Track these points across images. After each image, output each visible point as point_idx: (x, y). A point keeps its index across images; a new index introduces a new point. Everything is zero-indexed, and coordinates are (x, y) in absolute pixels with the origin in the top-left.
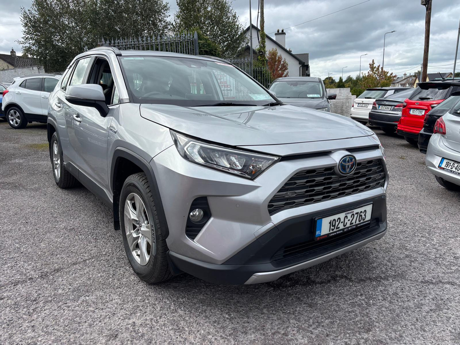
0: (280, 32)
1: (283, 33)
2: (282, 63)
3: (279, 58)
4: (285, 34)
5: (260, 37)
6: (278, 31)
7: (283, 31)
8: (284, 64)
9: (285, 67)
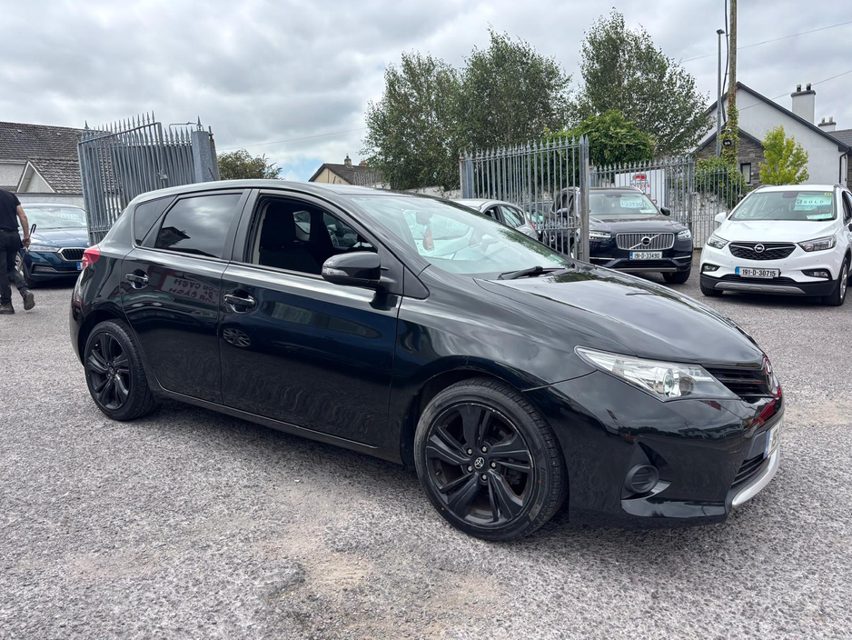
0: (804, 89)
1: (809, 91)
2: (794, 152)
3: (787, 143)
4: (814, 93)
5: (727, 116)
6: (799, 89)
7: (809, 88)
8: (798, 153)
9: (800, 160)
